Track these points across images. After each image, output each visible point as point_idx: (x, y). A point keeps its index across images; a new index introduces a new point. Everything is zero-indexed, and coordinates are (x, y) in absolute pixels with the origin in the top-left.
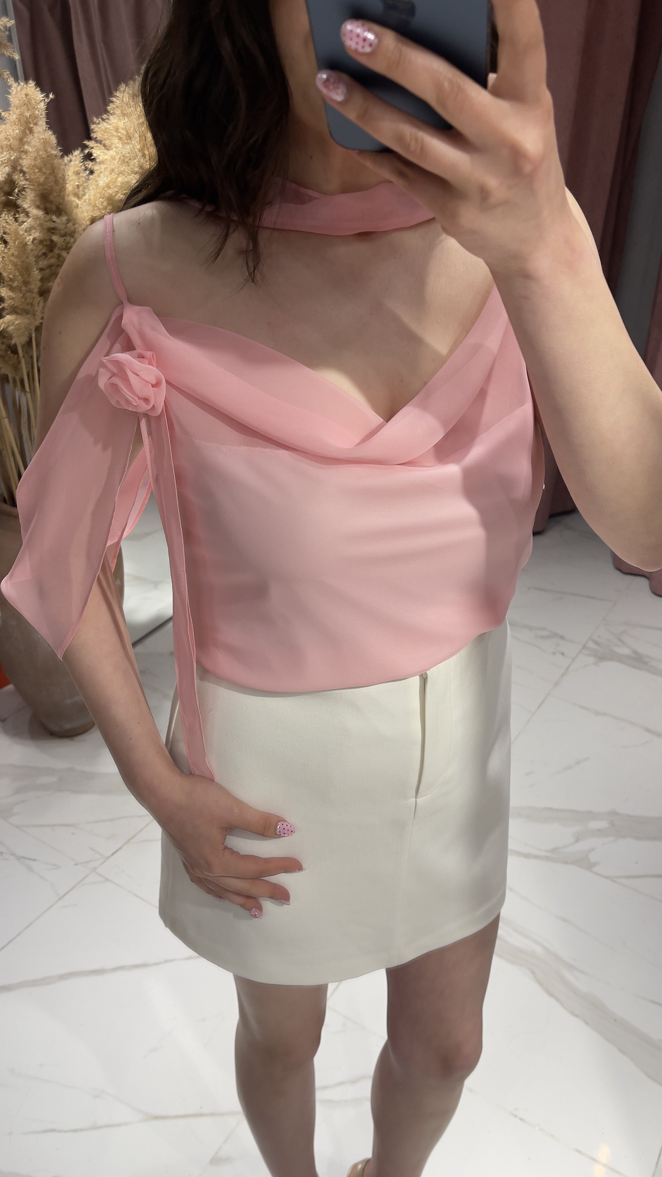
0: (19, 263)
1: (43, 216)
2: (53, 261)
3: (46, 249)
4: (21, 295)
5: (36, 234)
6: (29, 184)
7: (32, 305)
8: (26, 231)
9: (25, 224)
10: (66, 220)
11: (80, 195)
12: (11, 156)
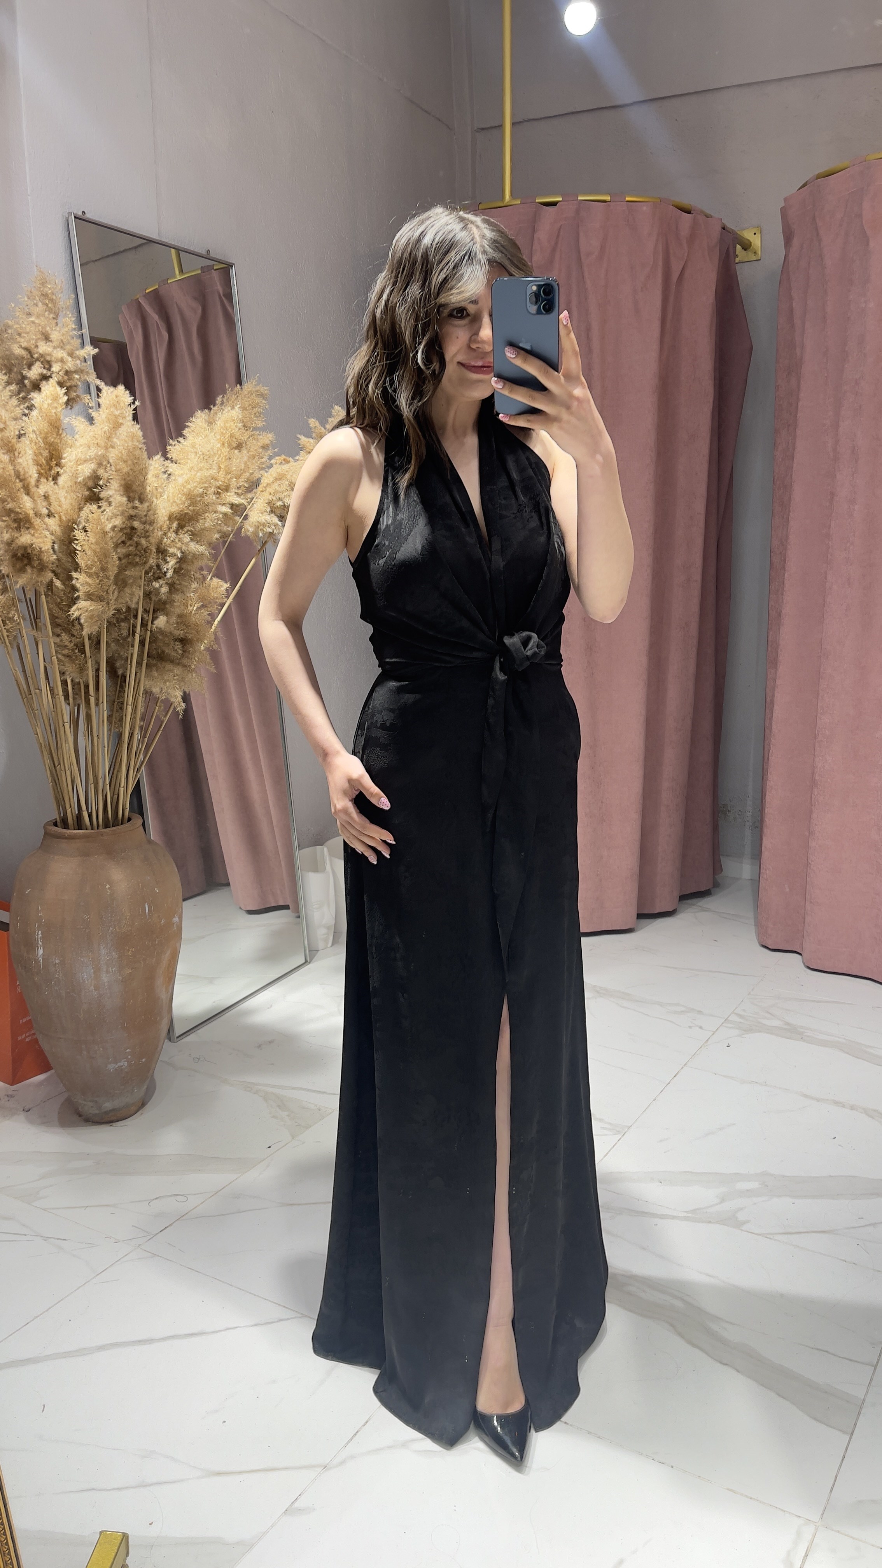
0: (98, 550)
1: (126, 502)
2: (131, 548)
3: (125, 538)
4: (98, 581)
5: (118, 522)
6: (115, 475)
7: (107, 593)
8: (107, 519)
9: (107, 510)
10: (148, 506)
11: (159, 495)
12: (98, 452)
